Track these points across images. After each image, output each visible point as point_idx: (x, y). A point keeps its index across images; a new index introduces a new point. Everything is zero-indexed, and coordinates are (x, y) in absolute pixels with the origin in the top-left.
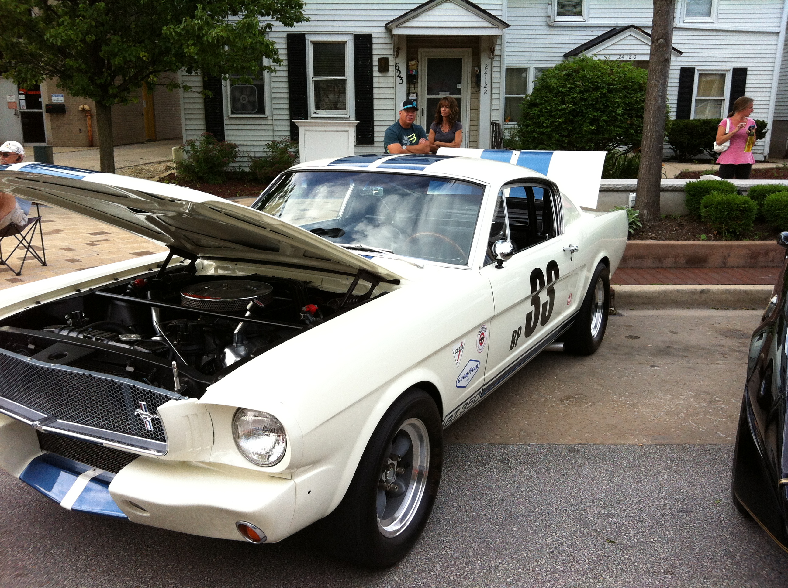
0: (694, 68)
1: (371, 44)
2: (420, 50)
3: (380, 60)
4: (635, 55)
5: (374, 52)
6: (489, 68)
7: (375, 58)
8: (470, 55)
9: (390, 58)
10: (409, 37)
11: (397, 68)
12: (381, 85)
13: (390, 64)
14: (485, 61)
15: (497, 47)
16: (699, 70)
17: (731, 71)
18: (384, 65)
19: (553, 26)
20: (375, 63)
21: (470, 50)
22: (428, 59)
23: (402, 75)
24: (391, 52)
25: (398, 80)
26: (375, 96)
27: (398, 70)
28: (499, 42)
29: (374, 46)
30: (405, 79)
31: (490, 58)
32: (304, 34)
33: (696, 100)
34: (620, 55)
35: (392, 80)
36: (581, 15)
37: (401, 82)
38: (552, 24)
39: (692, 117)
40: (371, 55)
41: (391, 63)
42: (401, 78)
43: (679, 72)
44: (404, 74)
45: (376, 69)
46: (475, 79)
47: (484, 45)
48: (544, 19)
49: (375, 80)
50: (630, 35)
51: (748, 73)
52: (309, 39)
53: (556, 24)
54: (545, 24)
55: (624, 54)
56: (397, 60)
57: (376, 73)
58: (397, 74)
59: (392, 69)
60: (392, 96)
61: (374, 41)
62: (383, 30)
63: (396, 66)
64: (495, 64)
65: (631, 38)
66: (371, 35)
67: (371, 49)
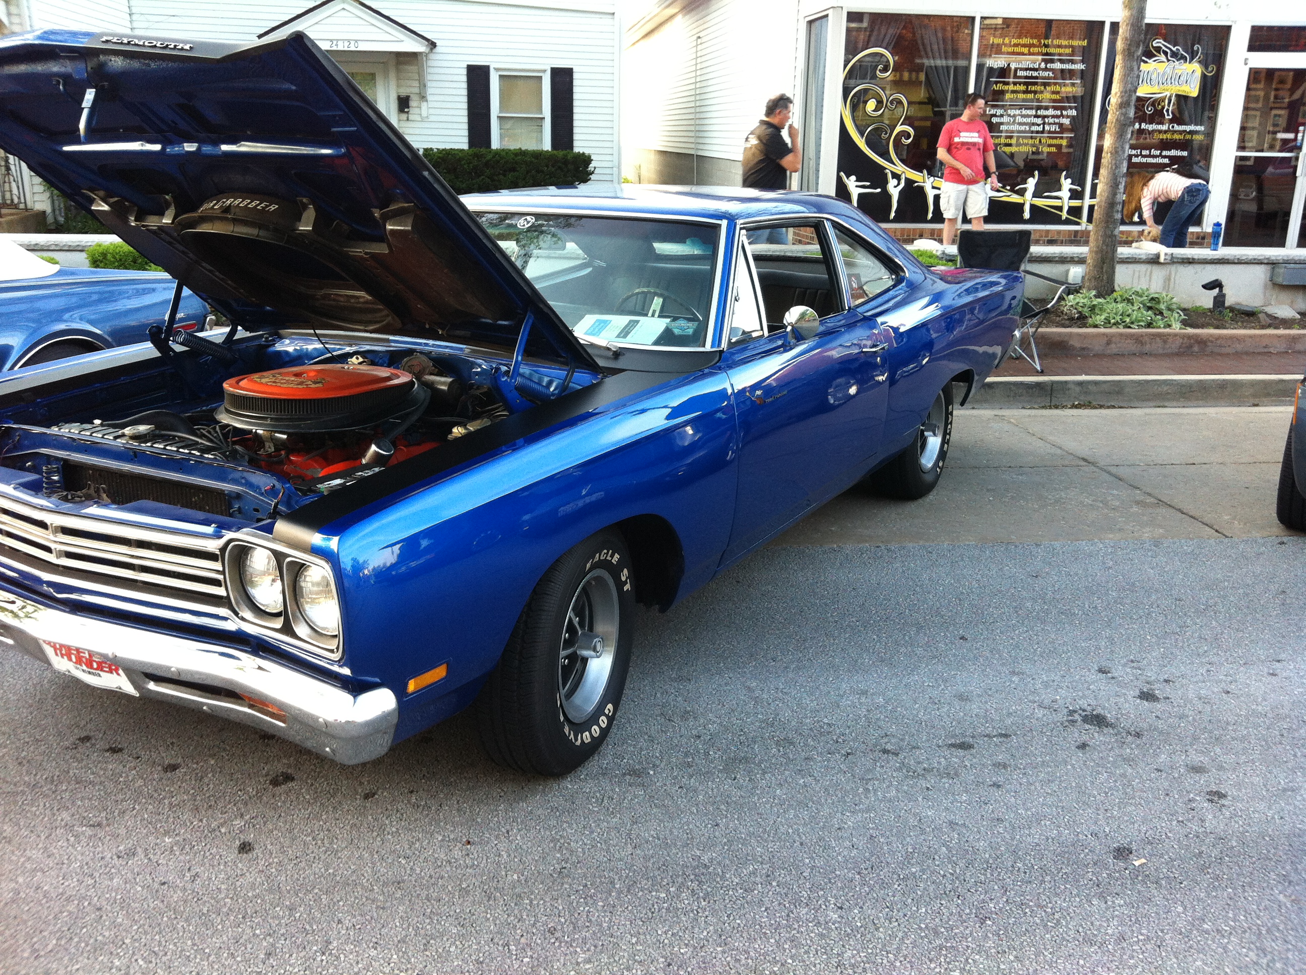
0: (487, 68)
4: (356, 41)
16: (497, 70)
17: (549, 73)
33: (500, 118)
34: (331, 41)
39: (495, 144)
43: (465, 72)
50: (344, 9)
51: (575, 76)
55: (338, 40)
65: (344, 13)
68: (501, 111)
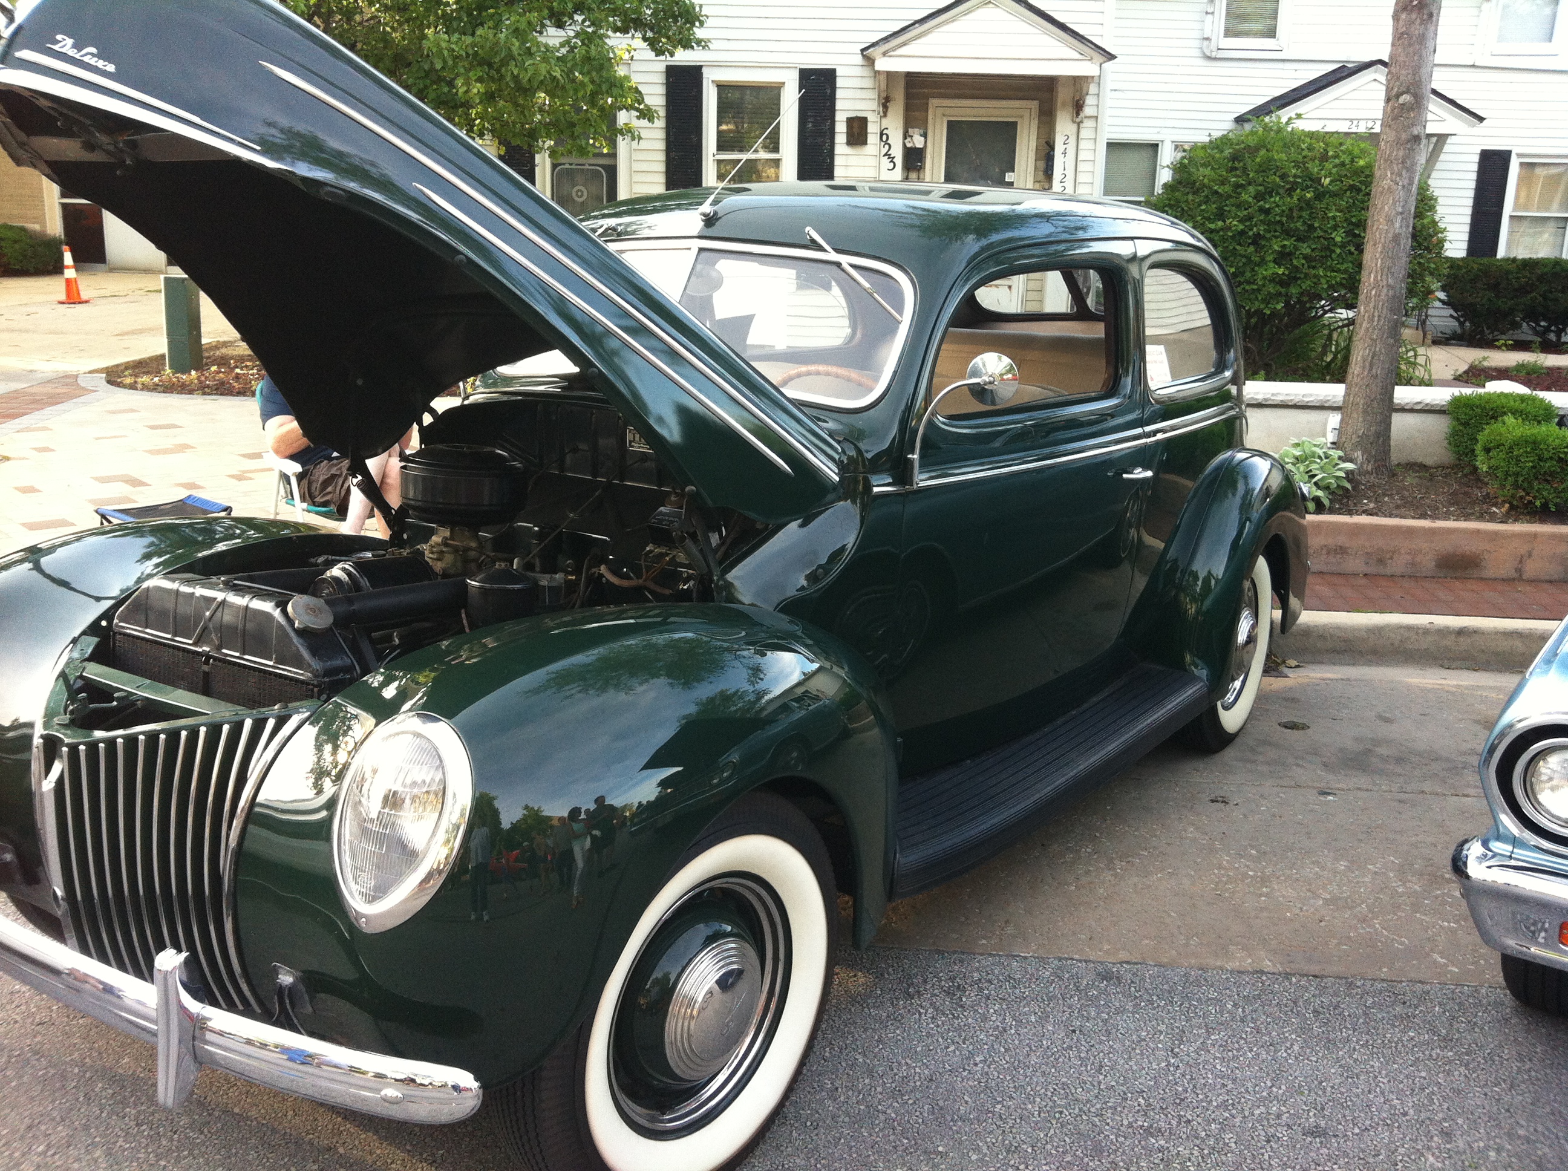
0: (1510, 152)
1: (834, 89)
2: (933, 102)
3: (850, 121)
5: (839, 105)
6: (1072, 141)
7: (841, 117)
8: (1035, 113)
9: (872, 118)
10: (909, 76)
11: (884, 138)
12: (851, 172)
13: (869, 130)
14: (1064, 127)
15: (1090, 100)
16: (1519, 155)
18: (858, 132)
19: (1216, 59)
20: (841, 128)
21: (1034, 105)
22: (949, 122)
23: (892, 152)
24: (874, 105)
25: (886, 163)
27: (886, 143)
28: (1093, 89)
29: (839, 94)
30: (899, 161)
31: (1074, 122)
32: (701, 67)
33: (1511, 217)
34: (1351, 120)
35: (873, 162)
36: (1274, 37)
37: (891, 165)
38: (1214, 55)
39: (1501, 253)
40: (832, 111)
41: (873, 129)
42: (892, 159)
43: (1476, 158)
44: (898, 153)
45: (841, 138)
46: (1042, 164)
47: (1063, 94)
48: (1197, 44)
49: (838, 161)
50: (1375, 80)
52: (710, 77)
53: (1221, 54)
54: (1198, 53)
55: (1359, 120)
56: (885, 123)
57: (841, 148)
58: (884, 151)
59: (873, 138)
61: (839, 83)
62: (859, 59)
63: (882, 134)
64: (1084, 134)
65: (1375, 86)
66: (834, 70)
67: (833, 99)
68: (1514, 210)
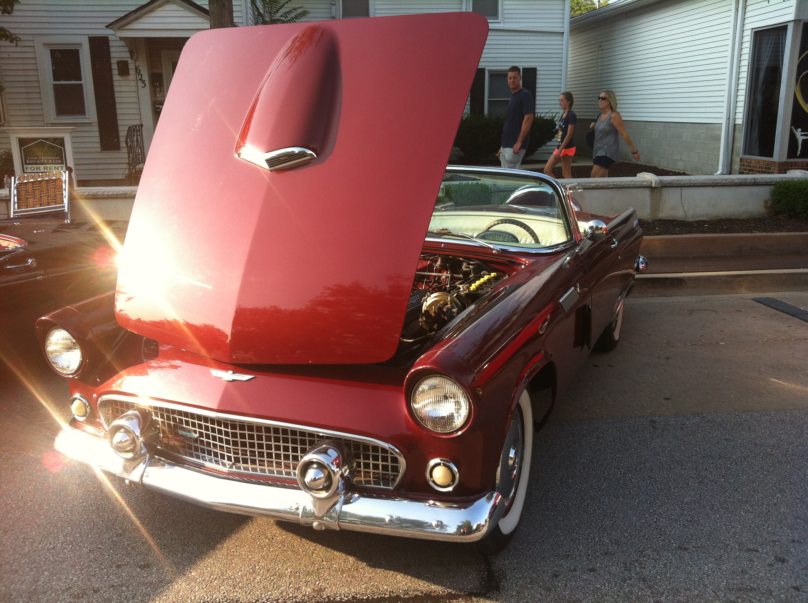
0: (484, 69)
1: (108, 47)
2: (163, 52)
3: (119, 63)
5: (112, 55)
7: (114, 61)
9: (130, 61)
10: (148, 39)
11: (138, 71)
12: (123, 89)
16: (489, 71)
18: (124, 69)
20: (115, 67)
22: (172, 62)
23: (143, 78)
24: (129, 55)
25: (140, 84)
26: (117, 100)
27: (139, 74)
29: (112, 49)
30: (147, 82)
33: (490, 102)
35: (133, 83)
37: (144, 85)
40: (109, 58)
41: (131, 66)
42: (143, 82)
44: (146, 77)
45: (115, 72)
49: (116, 84)
51: (538, 73)
56: (137, 63)
57: (116, 77)
58: (139, 77)
59: (132, 72)
60: (135, 100)
61: (111, 44)
63: (136, 69)
66: (107, 37)
67: (108, 52)
68: (490, 98)
